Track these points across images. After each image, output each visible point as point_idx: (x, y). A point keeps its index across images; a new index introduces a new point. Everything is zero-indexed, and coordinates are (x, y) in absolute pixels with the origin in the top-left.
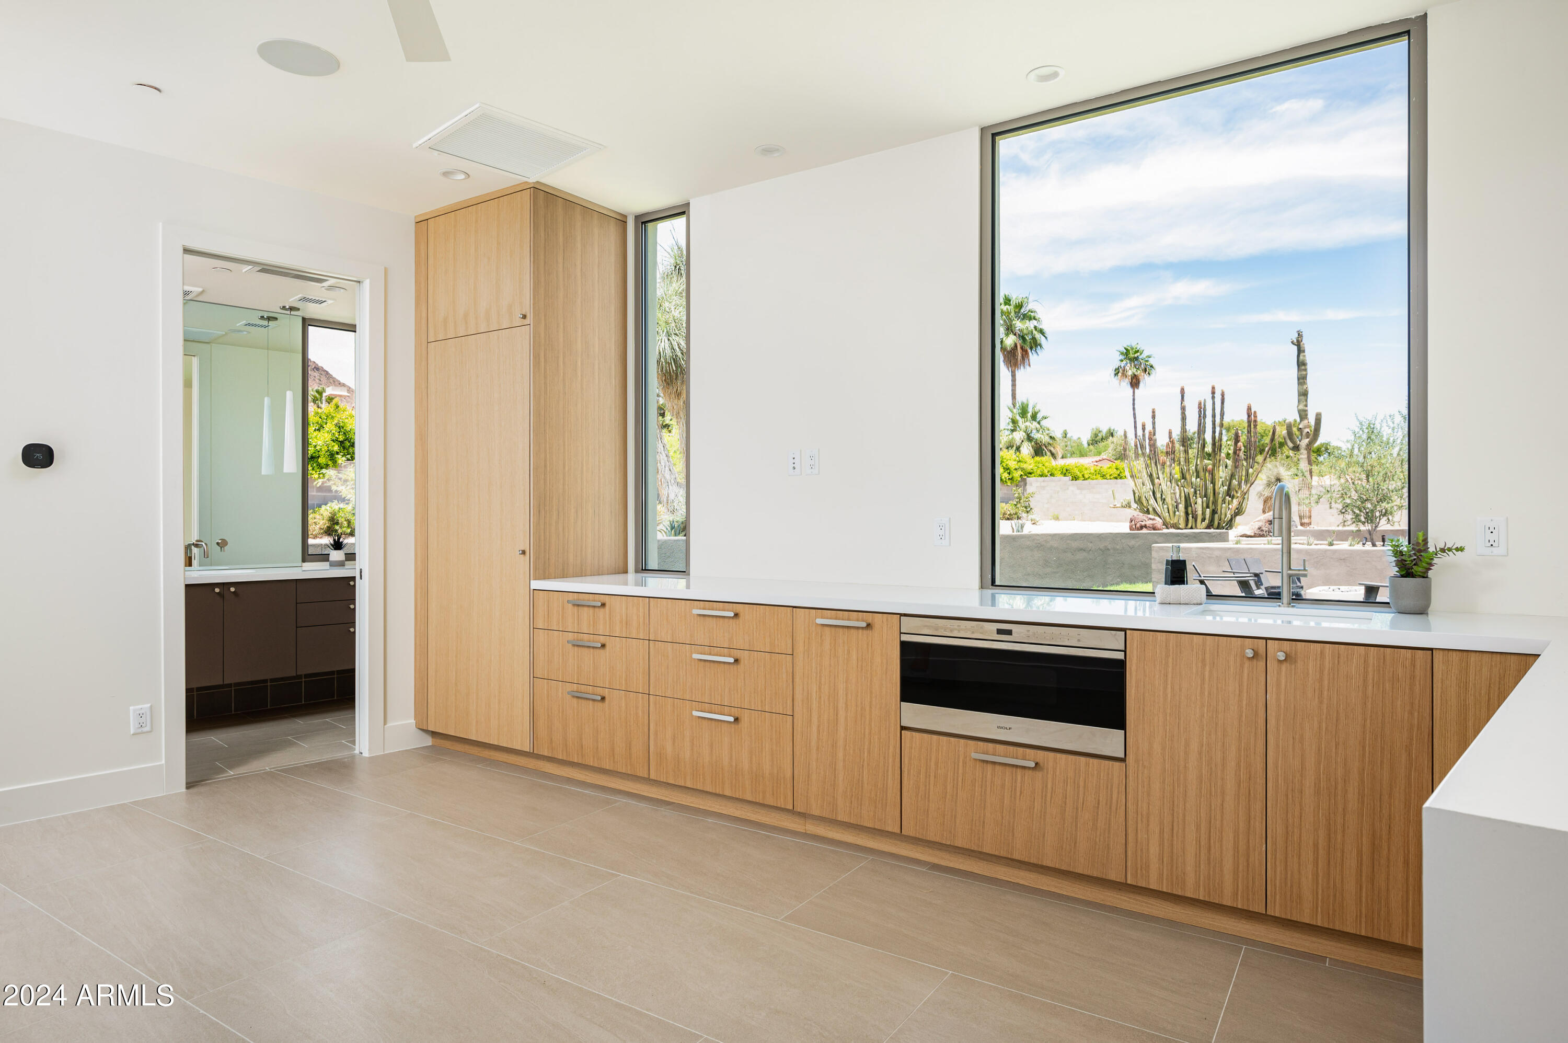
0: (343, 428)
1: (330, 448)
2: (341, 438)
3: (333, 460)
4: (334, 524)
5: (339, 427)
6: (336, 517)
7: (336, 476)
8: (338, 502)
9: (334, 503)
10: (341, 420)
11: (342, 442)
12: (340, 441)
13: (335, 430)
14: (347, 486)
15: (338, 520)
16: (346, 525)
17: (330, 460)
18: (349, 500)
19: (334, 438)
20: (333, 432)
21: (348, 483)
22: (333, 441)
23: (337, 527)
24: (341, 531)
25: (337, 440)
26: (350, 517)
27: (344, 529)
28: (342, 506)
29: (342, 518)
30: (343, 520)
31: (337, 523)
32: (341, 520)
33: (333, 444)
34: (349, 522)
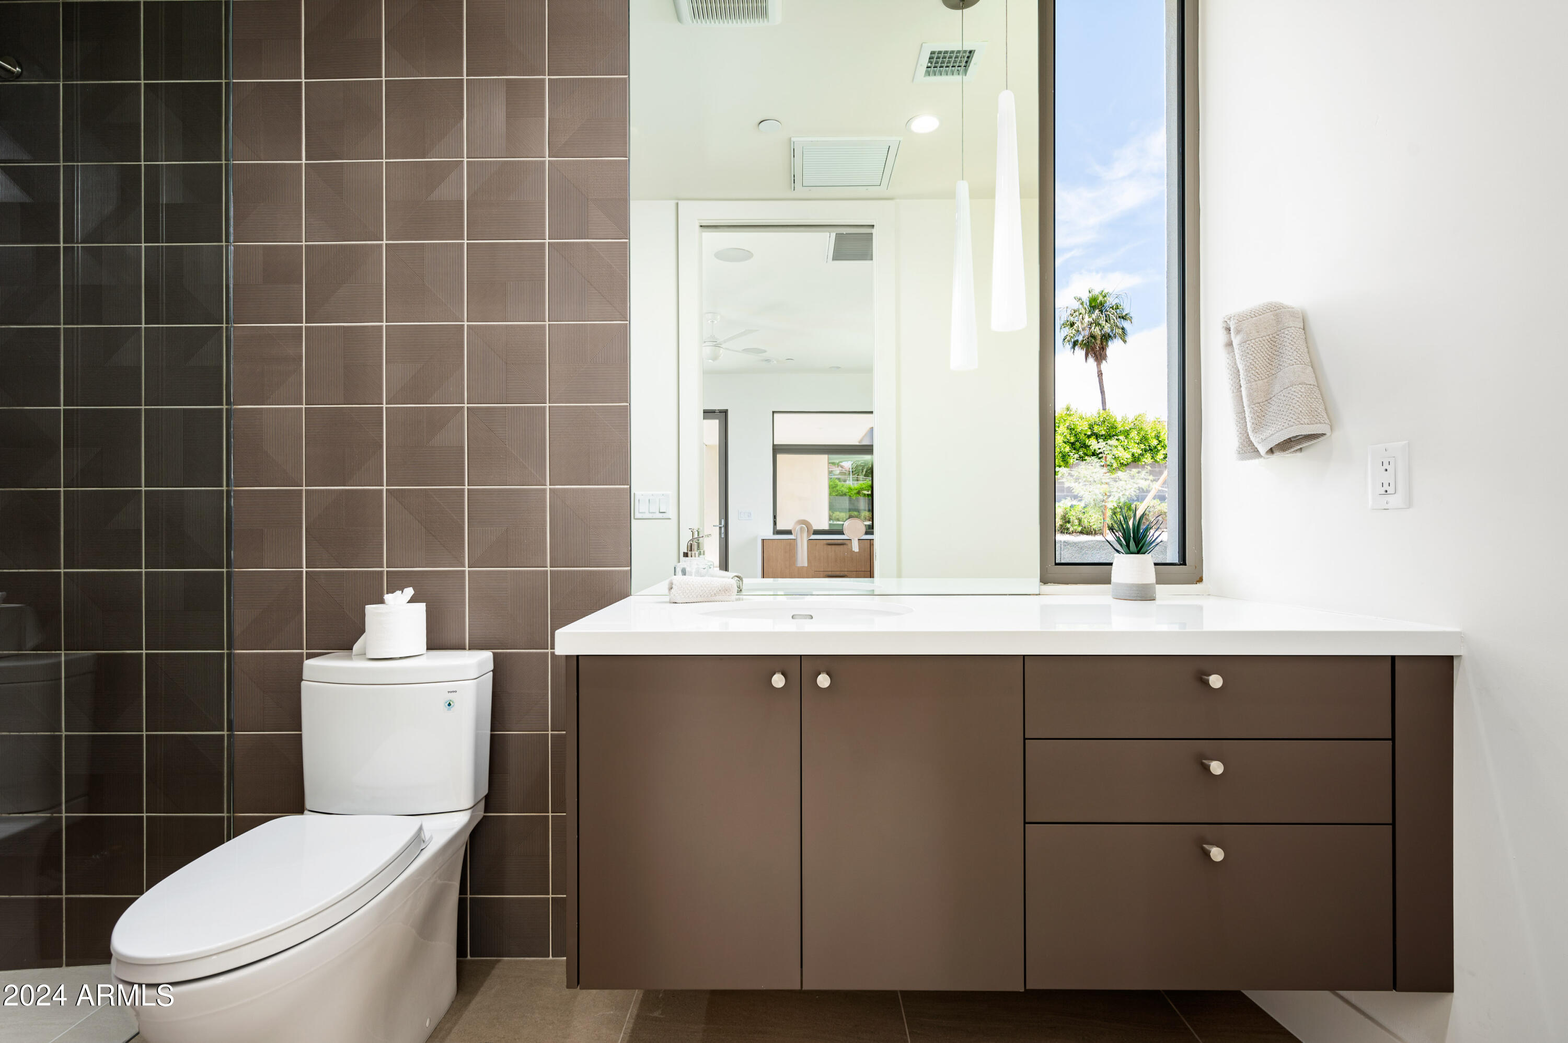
0: (1074, 429)
1: (1062, 449)
2: (1072, 439)
3: (1065, 461)
4: (1066, 522)
5: (1071, 429)
6: (1067, 515)
7: (1069, 473)
8: (1071, 499)
9: (1067, 500)
10: (1072, 423)
11: (1073, 444)
12: (1071, 443)
13: (1067, 432)
14: (1079, 483)
15: (1069, 519)
16: (1077, 523)
17: (1063, 461)
18: (1082, 497)
19: (1066, 440)
20: (1064, 434)
21: (1080, 481)
22: (1065, 442)
23: (1068, 525)
24: (1073, 529)
25: (1068, 442)
26: (1081, 516)
27: (1075, 527)
28: (1075, 502)
29: (1073, 516)
30: (1074, 518)
31: (1069, 522)
32: (1073, 518)
33: (1065, 445)
34: (1080, 520)
